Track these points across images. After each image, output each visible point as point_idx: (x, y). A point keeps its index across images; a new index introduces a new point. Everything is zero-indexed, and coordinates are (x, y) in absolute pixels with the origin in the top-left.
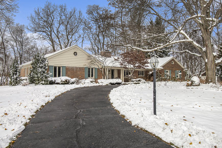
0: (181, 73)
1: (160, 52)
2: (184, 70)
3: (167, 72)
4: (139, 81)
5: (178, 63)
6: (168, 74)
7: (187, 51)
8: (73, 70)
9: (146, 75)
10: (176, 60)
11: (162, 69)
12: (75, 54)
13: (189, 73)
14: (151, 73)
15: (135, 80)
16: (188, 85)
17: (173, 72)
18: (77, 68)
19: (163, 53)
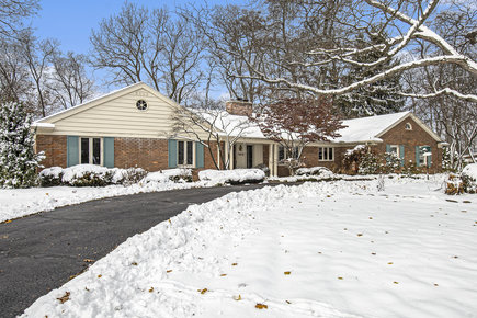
0: (429, 154)
1: (381, 104)
2: (439, 146)
3: (395, 149)
4: (317, 173)
5: (423, 126)
6: (397, 155)
7: (448, 90)
8: (136, 146)
9: (339, 158)
10: (417, 121)
11: (380, 144)
12: (142, 105)
13: (452, 152)
14: (350, 152)
15: (306, 170)
16: (451, 191)
17: (408, 149)
18: (145, 141)
19: (390, 107)
